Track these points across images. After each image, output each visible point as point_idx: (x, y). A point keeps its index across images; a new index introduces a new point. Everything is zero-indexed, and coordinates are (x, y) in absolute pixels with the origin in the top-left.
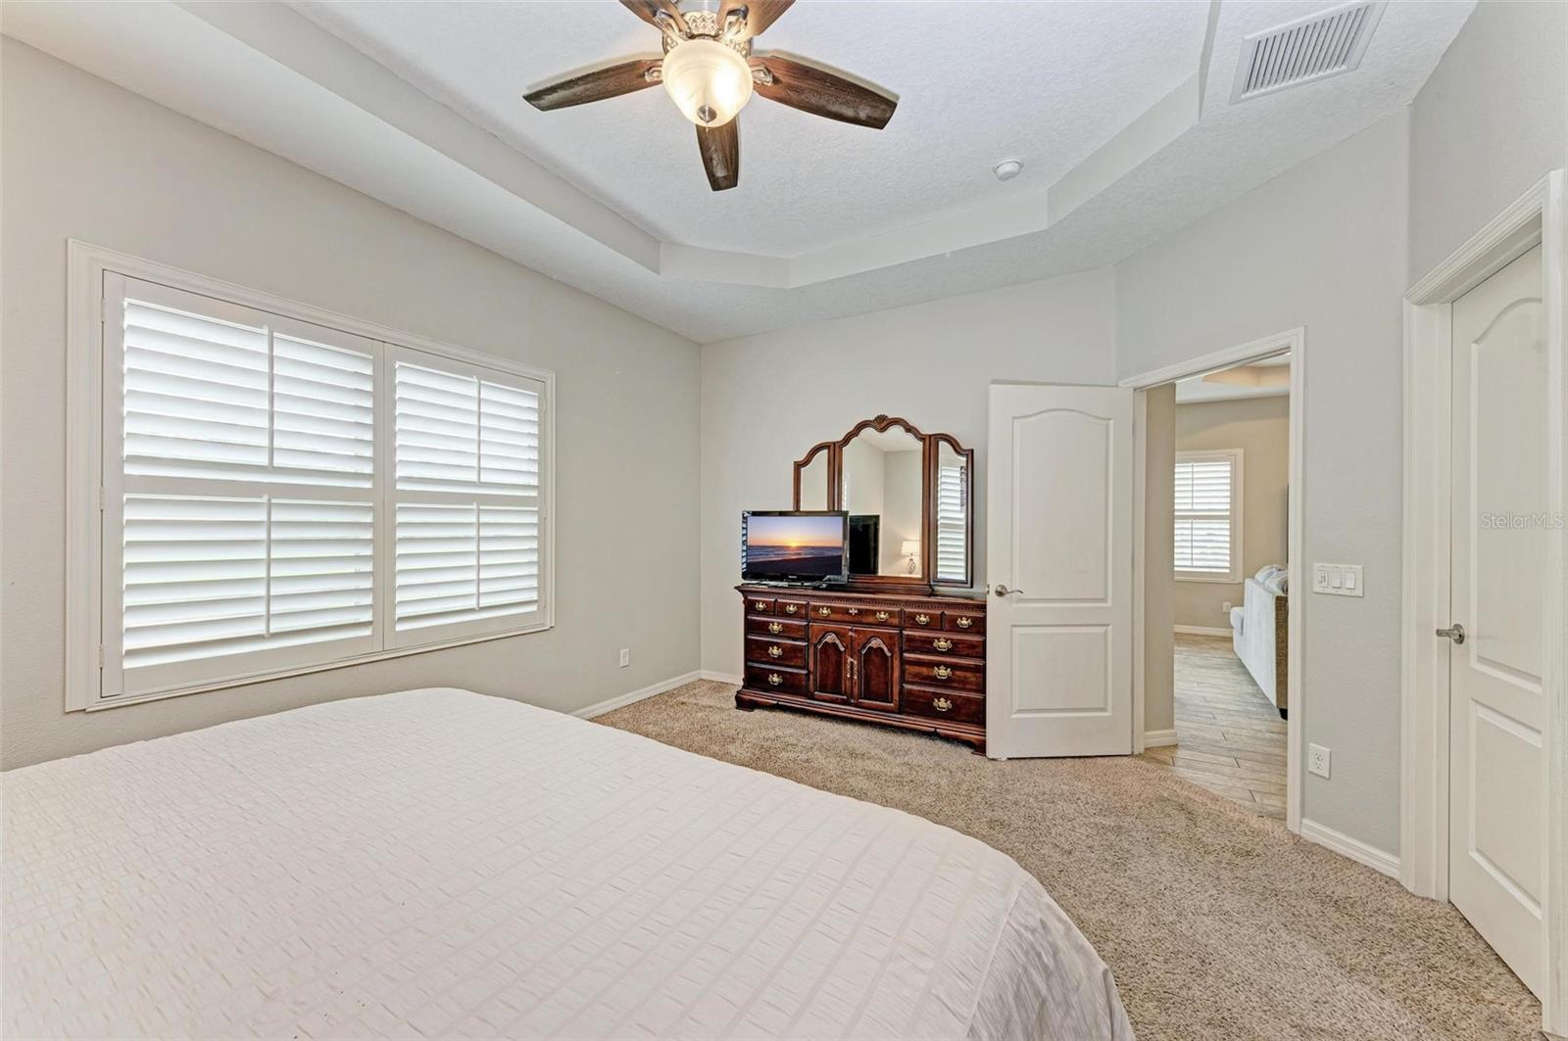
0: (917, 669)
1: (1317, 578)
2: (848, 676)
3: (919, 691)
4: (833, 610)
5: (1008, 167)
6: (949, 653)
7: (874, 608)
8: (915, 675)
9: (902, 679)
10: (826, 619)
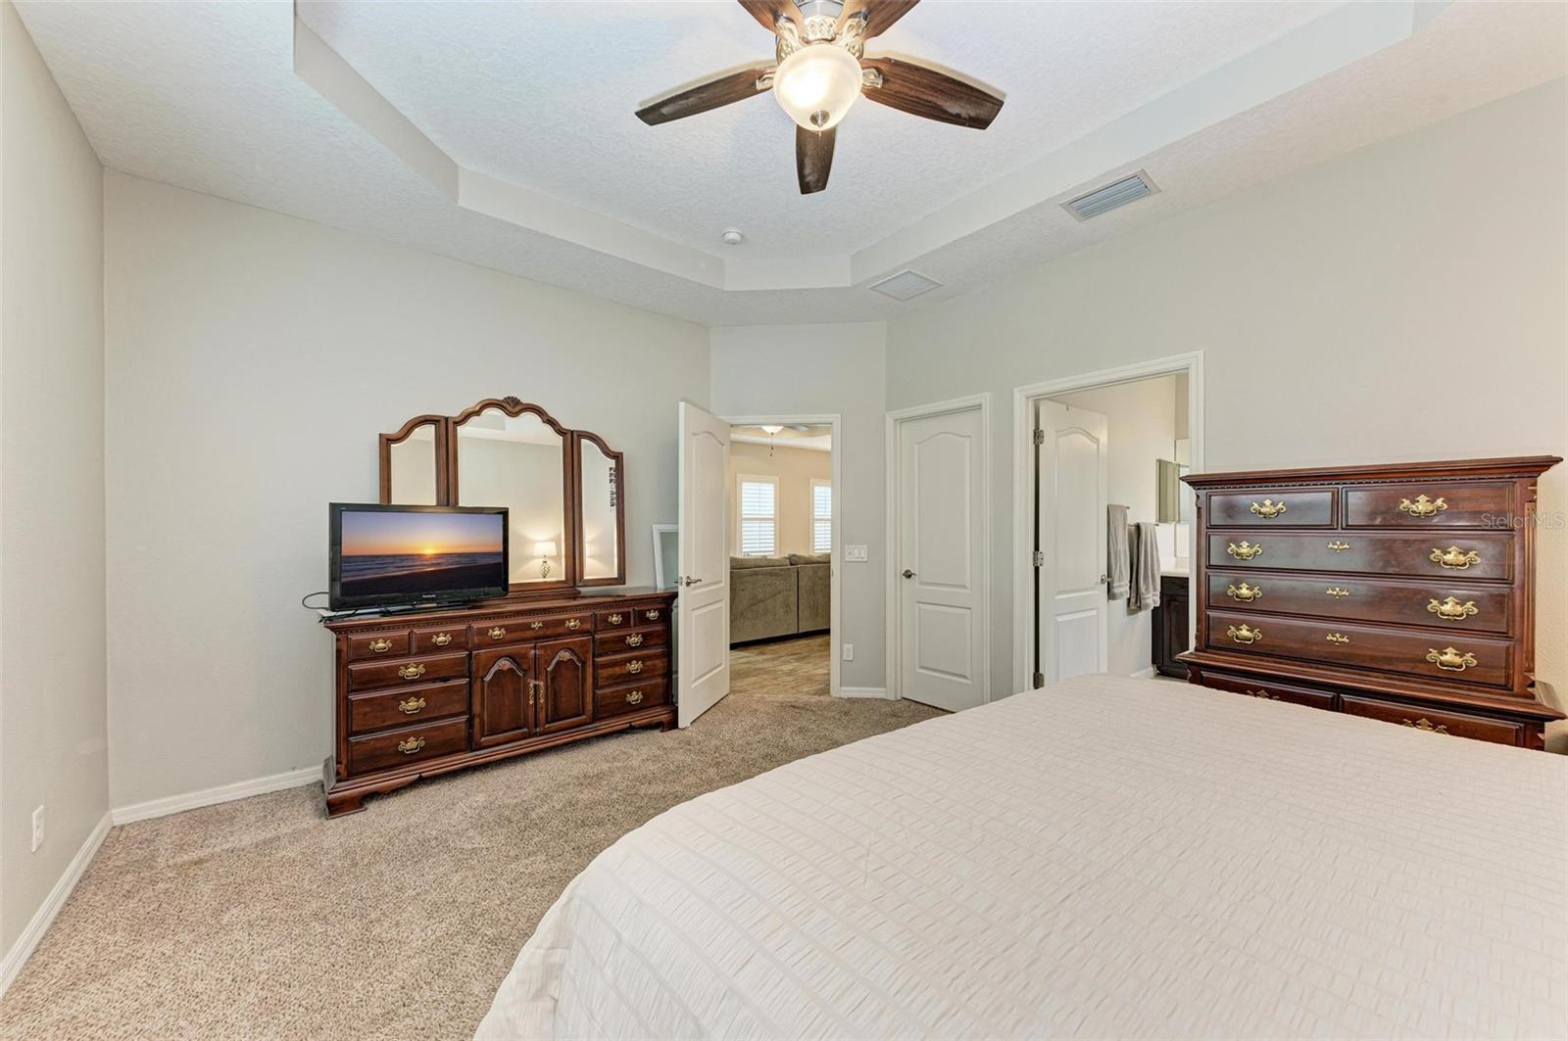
0: (610, 671)
1: (847, 553)
2: (531, 702)
3: (612, 692)
4: (508, 629)
5: (733, 236)
6: (642, 646)
7: (563, 617)
8: (607, 678)
9: (596, 686)
10: (498, 642)
